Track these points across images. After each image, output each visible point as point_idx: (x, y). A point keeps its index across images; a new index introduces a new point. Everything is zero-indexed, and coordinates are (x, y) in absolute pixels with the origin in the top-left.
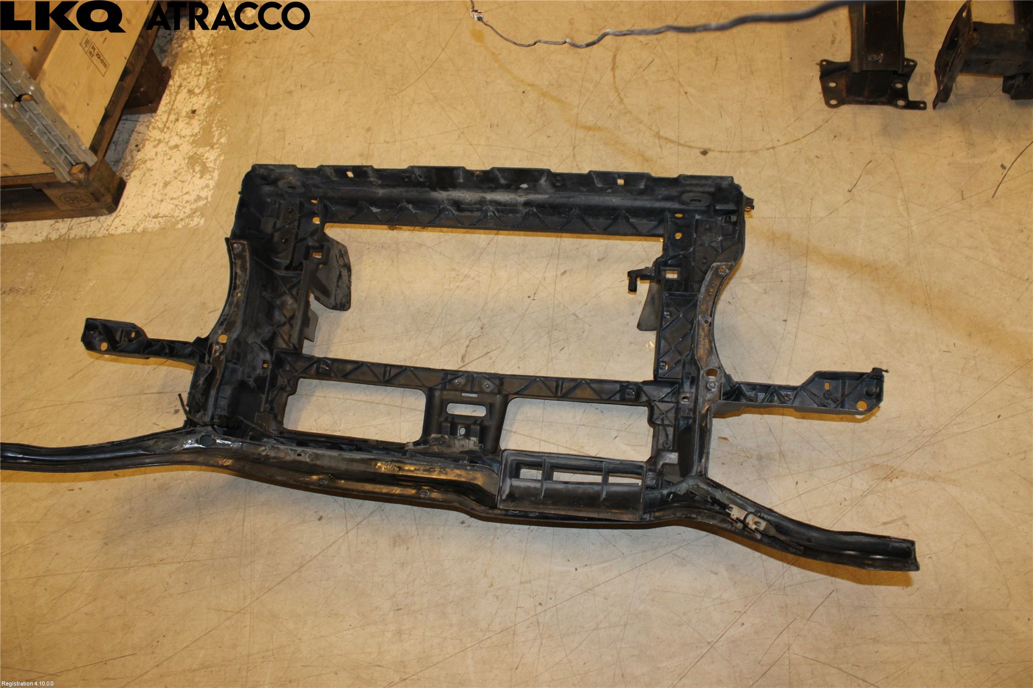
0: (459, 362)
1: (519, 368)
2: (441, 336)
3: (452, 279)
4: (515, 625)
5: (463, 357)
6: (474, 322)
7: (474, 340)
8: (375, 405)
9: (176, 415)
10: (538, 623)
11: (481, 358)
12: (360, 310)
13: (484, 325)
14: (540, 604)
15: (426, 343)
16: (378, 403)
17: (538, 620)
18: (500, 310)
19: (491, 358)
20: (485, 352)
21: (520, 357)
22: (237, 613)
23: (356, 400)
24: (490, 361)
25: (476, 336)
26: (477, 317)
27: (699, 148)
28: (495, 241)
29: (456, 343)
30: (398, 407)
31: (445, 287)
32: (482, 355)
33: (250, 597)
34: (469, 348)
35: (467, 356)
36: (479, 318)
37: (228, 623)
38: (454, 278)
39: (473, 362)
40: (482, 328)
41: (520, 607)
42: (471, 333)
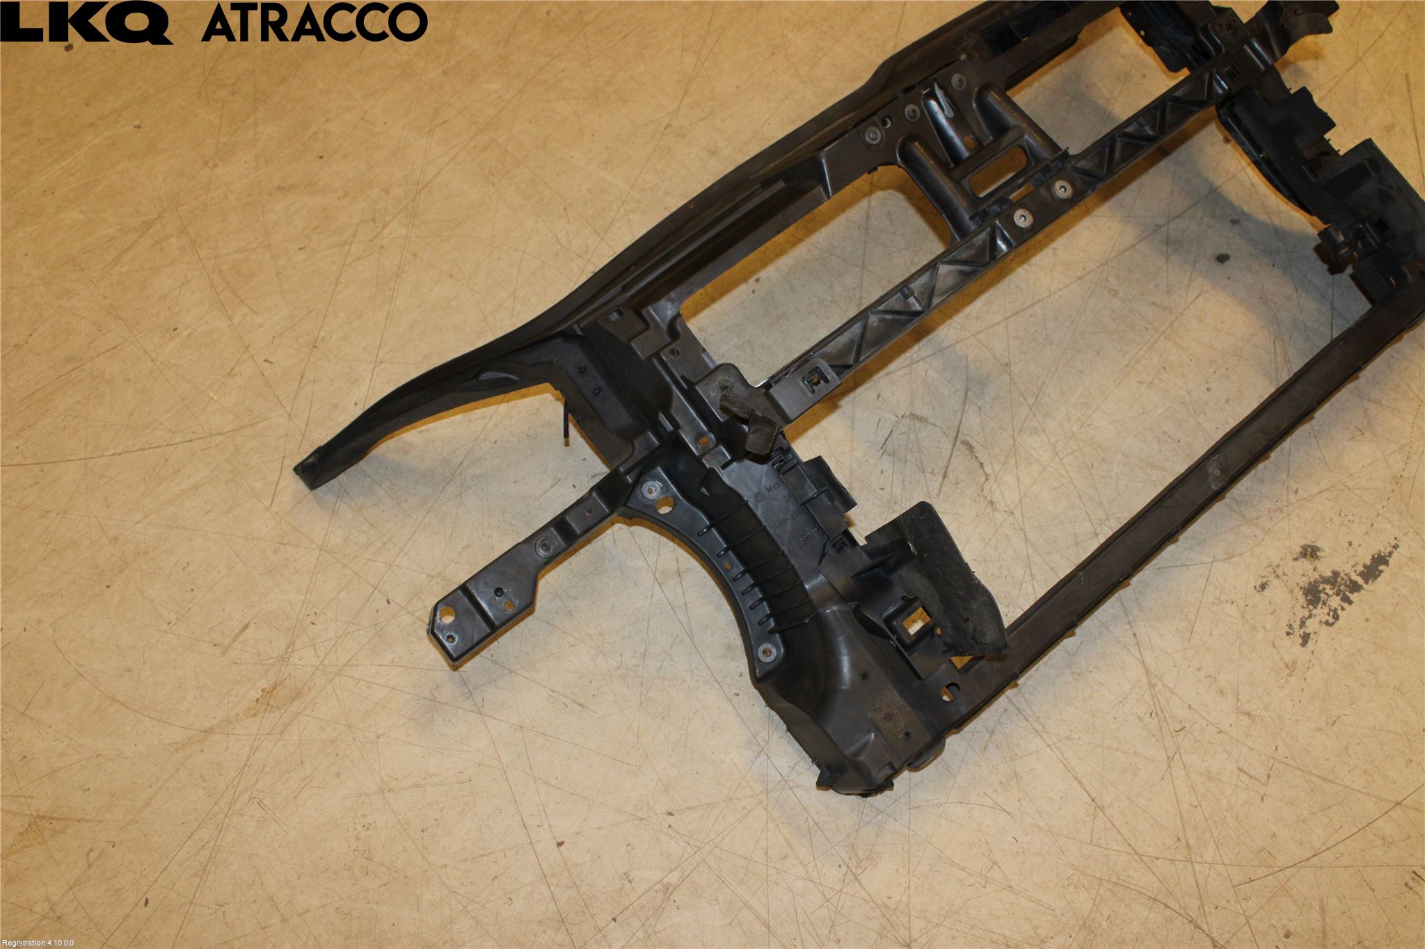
0: (967, 438)
1: (882, 489)
2: (1032, 452)
4: (602, 239)
5: (970, 447)
6: (1012, 502)
7: (984, 479)
8: (1008, 314)
10: (579, 256)
11: (945, 464)
12: (1183, 402)
13: (995, 510)
15: (1040, 428)
16: (1006, 319)
17: (583, 258)
18: (997, 547)
19: (932, 472)
20: (951, 475)
23: (1038, 302)
24: (930, 470)
25: (987, 487)
26: (1017, 513)
28: (1132, 649)
29: (1003, 459)
30: (978, 333)
32: (950, 468)
34: (977, 464)
35: (967, 453)
36: (1012, 513)
39: (949, 451)
40: (991, 503)
42: (999, 485)
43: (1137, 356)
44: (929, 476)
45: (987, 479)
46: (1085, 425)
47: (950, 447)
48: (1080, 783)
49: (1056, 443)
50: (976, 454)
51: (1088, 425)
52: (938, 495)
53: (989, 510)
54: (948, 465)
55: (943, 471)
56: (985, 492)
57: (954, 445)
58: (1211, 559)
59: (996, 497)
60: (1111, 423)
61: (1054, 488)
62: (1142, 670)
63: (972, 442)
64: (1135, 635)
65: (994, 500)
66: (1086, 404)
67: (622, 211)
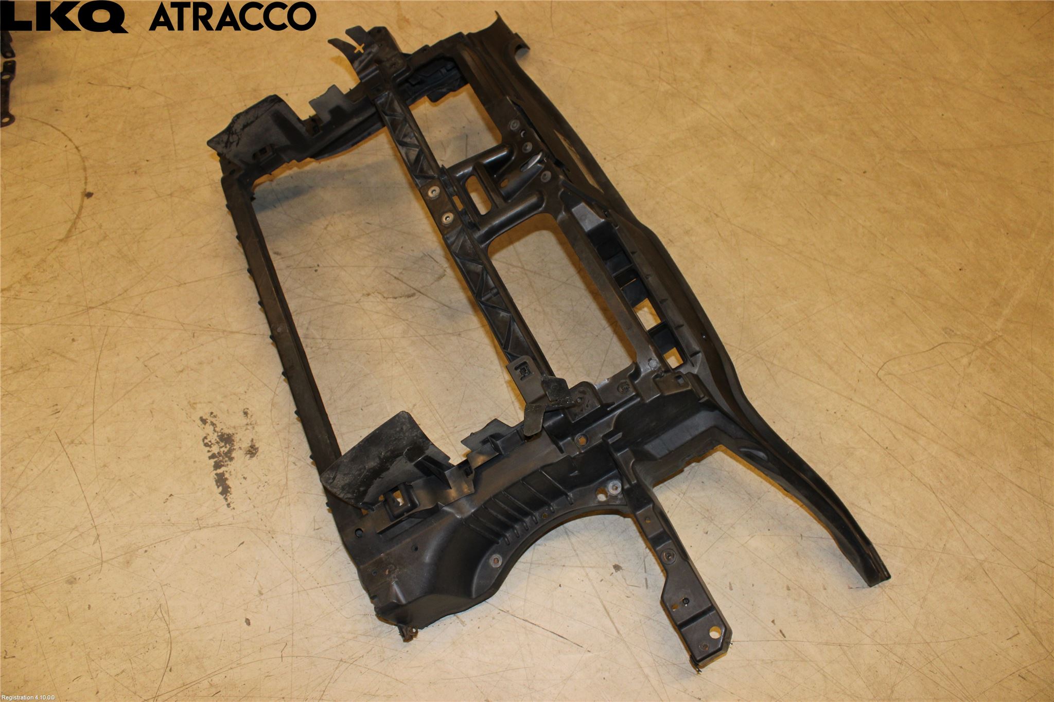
0: (416, 297)
2: (392, 326)
3: (314, 349)
5: (409, 296)
9: (621, 565)
11: (404, 281)
13: (363, 295)
14: (605, 159)
15: (406, 336)
19: (401, 273)
20: (396, 281)
21: (391, 251)
22: (763, 359)
24: (404, 272)
25: (380, 296)
26: (356, 305)
27: (83, 201)
28: (248, 330)
29: (394, 309)
31: (327, 350)
32: (400, 282)
33: (743, 357)
34: (396, 296)
35: (406, 294)
36: (357, 302)
37: (776, 362)
38: (312, 348)
39: (412, 285)
40: (368, 295)
41: (615, 169)
42: (378, 302)
43: (435, 411)
44: (400, 271)
45: (384, 297)
46: (397, 361)
47: (414, 286)
48: (196, 281)
49: (392, 341)
50: (403, 298)
51: (396, 363)
52: (386, 272)
53: (365, 292)
54: (402, 281)
55: (400, 278)
56: (376, 294)
57: (414, 289)
58: (277, 393)
59: (371, 298)
60: (392, 376)
61: (362, 329)
62: (234, 330)
63: (412, 298)
64: (255, 335)
65: (370, 296)
66: (412, 367)
67: (649, 180)
